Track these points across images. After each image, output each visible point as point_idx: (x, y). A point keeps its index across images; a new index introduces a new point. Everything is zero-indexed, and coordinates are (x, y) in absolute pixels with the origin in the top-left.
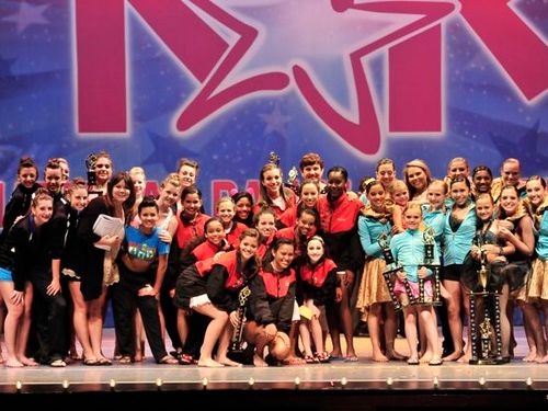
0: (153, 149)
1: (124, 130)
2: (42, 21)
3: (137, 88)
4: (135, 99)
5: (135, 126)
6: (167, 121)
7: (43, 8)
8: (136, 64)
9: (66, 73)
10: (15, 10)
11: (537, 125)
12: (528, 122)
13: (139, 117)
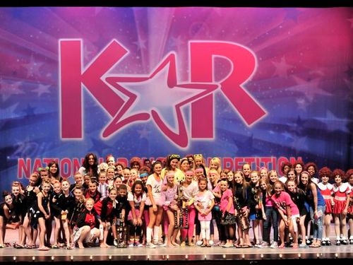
0: (92, 145)
1: (81, 137)
2: (48, 92)
3: (86, 119)
4: (86, 124)
5: (85, 135)
6: (98, 133)
7: (49, 86)
8: (86, 110)
9: (57, 113)
10: (37, 87)
11: (252, 135)
12: (249, 134)
13: (87, 132)
